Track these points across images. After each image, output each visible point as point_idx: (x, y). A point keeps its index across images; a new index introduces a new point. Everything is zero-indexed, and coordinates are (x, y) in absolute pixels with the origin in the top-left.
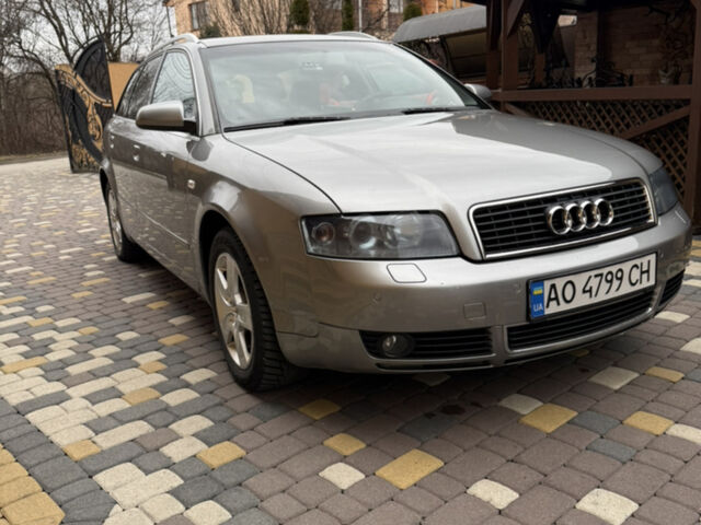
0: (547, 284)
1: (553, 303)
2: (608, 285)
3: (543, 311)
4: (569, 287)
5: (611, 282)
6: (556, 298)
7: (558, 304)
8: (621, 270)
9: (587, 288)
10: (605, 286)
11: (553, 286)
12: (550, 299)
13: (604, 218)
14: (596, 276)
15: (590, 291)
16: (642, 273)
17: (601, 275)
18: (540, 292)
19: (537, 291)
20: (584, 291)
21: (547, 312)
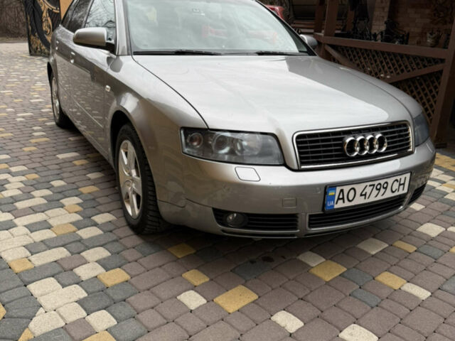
0: (338, 189)
1: (341, 201)
2: (377, 192)
3: (333, 206)
4: (352, 192)
5: (379, 190)
6: (343, 199)
7: (344, 202)
8: (387, 183)
9: (364, 193)
10: (375, 192)
11: (342, 191)
12: (339, 199)
13: (380, 148)
14: (370, 186)
15: (365, 195)
16: (400, 185)
17: (374, 185)
18: (333, 194)
19: (331, 193)
20: (361, 195)
21: (336, 206)
